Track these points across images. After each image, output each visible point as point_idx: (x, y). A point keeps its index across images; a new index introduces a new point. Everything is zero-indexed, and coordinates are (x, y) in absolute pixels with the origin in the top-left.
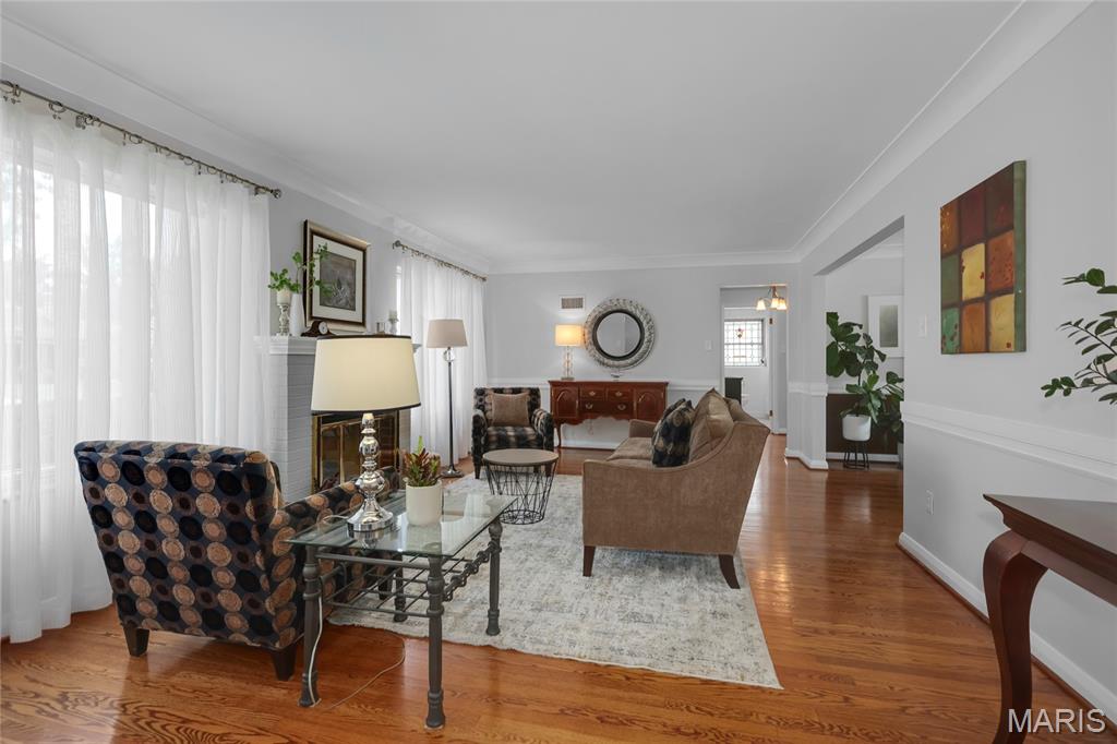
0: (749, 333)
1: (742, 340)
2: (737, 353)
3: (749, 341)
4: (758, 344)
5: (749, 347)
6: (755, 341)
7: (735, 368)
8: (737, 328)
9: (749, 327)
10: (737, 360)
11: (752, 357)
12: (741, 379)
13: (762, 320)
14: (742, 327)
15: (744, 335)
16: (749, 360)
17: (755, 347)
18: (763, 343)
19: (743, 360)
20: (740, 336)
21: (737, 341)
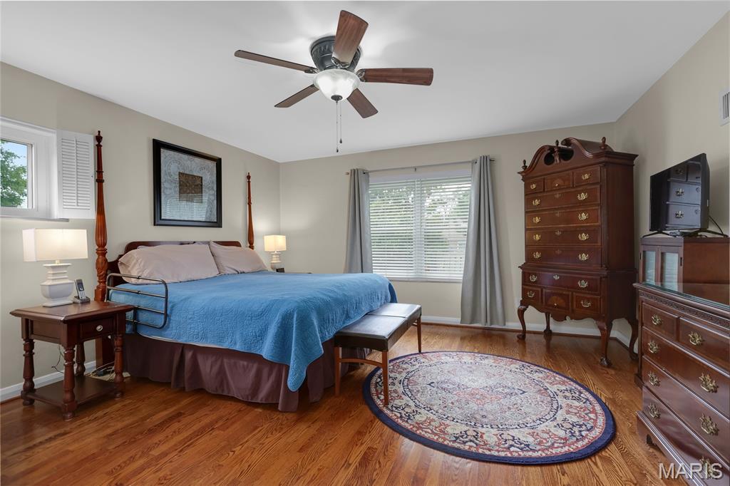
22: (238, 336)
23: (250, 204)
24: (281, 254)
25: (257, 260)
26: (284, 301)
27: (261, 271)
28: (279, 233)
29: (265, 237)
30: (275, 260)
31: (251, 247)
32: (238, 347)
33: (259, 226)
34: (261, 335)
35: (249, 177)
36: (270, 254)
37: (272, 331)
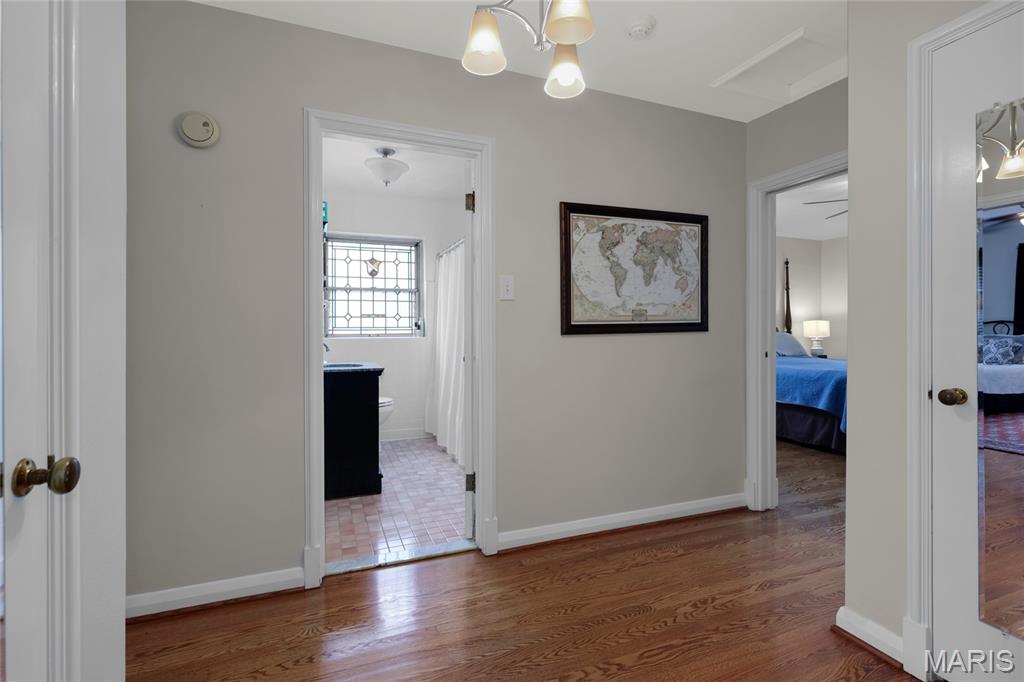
0: (391, 267)
1: (379, 284)
2: (367, 309)
3: (391, 284)
4: (410, 291)
5: (392, 296)
6: (404, 285)
7: (363, 340)
8: (367, 255)
9: (391, 256)
10: (367, 322)
11: (398, 317)
12: (379, 372)
13: (417, 245)
14: (379, 256)
15: (381, 274)
16: (391, 323)
17: (404, 296)
18: (418, 290)
19: (380, 322)
20: (373, 274)
21: (367, 283)
22: (797, 395)
23: (787, 289)
24: (822, 341)
25: (796, 344)
26: (837, 372)
27: (803, 355)
28: (820, 318)
29: (806, 323)
30: (816, 347)
31: (789, 331)
32: (797, 402)
33: (797, 312)
34: (818, 395)
35: (787, 263)
36: (810, 340)
37: (827, 392)
